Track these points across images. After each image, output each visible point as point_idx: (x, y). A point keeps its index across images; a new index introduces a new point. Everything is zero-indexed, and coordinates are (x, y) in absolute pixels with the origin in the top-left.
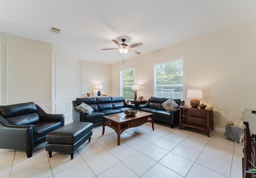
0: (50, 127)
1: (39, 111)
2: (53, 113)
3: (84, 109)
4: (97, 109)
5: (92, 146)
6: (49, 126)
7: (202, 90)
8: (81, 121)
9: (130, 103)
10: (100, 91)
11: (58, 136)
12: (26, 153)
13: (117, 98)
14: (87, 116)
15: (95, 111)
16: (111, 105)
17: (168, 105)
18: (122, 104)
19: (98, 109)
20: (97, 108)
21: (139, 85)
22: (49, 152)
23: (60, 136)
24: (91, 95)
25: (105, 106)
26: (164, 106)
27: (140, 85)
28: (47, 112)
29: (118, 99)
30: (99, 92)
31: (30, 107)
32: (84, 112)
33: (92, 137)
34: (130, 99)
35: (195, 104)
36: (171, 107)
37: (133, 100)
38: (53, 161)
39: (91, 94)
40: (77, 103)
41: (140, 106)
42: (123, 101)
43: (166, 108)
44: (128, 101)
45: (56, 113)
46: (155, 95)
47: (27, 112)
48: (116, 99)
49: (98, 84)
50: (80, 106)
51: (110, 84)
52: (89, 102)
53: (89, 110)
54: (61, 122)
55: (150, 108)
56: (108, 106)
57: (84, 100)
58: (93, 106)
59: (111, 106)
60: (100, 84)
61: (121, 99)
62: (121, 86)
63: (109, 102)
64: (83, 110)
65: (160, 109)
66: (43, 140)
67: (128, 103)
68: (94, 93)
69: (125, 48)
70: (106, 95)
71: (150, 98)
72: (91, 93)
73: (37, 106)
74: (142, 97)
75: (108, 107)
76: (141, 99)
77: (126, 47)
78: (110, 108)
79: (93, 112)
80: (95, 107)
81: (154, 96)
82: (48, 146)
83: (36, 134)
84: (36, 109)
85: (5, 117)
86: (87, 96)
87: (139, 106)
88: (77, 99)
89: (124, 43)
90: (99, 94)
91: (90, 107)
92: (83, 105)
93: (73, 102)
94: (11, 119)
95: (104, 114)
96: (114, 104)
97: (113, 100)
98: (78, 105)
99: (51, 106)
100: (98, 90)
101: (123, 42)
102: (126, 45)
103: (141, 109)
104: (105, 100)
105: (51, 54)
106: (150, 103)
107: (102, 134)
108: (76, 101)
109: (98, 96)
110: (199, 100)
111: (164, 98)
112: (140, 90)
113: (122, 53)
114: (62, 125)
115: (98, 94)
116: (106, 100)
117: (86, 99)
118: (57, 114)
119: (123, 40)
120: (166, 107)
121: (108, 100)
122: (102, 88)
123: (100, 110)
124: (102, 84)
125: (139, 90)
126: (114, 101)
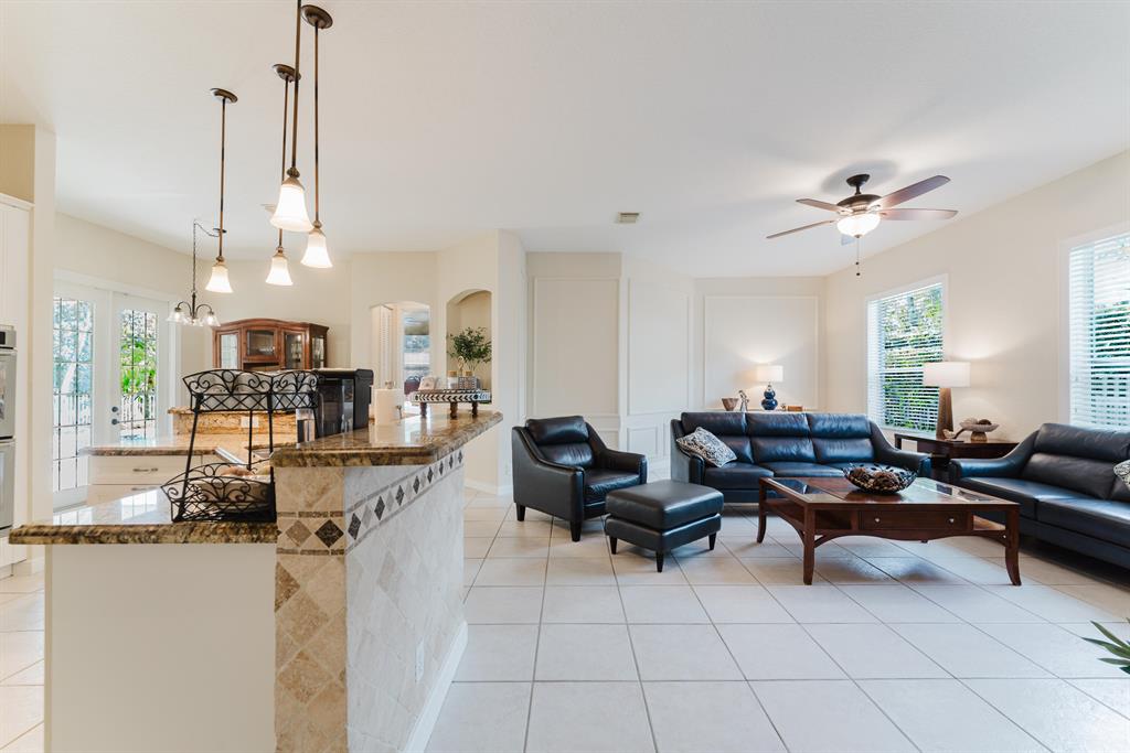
0: (613, 483)
1: (591, 440)
2: (623, 449)
3: (701, 448)
4: (750, 456)
5: (718, 562)
6: (612, 479)
8: (693, 480)
9: (909, 449)
10: (774, 389)
11: (628, 503)
12: (570, 533)
13: (839, 420)
14: (711, 470)
15: (741, 459)
16: (808, 447)
18: (864, 448)
19: (753, 456)
20: (747, 450)
21: (968, 364)
22: (611, 538)
23: (633, 504)
24: (738, 406)
25: (782, 447)
27: (973, 362)
28: (610, 446)
29: (844, 426)
30: (769, 396)
31: (575, 427)
32: (701, 455)
33: (718, 533)
34: (911, 430)
37: (933, 436)
38: (620, 562)
39: (737, 400)
40: (685, 426)
41: (958, 466)
42: (872, 434)
44: (899, 439)
45: (628, 449)
46: (1072, 417)
47: (571, 440)
48: (834, 426)
49: (766, 365)
50: (690, 437)
51: (820, 362)
52: (723, 428)
53: (722, 453)
54: (637, 476)
55: (1029, 484)
56: (794, 450)
57: (706, 418)
58: (736, 442)
59: (808, 450)
60: (775, 363)
61: (857, 426)
62: (874, 369)
63: (799, 435)
64: (699, 451)
65: (1100, 494)
66: (601, 511)
67: (899, 446)
68: (748, 398)
69: (864, 210)
70: (800, 409)
71: (1037, 432)
72: (738, 396)
73: (588, 426)
74: (985, 422)
75: (794, 452)
76: (976, 433)
77: (869, 206)
78: (801, 459)
79: (734, 464)
80: (743, 448)
82: (610, 523)
83: (589, 494)
84: (586, 433)
85: (538, 444)
86: (721, 409)
87: (954, 463)
88: (684, 415)
89: (858, 189)
90: (769, 400)
91: (722, 444)
92: (702, 438)
93: (674, 423)
94: (545, 449)
95: (772, 474)
96: (821, 443)
97: (819, 426)
98: (685, 434)
99: (617, 433)
100: (764, 388)
101: (855, 188)
102: (869, 198)
103: (965, 479)
104: (781, 426)
105: (618, 281)
106: (1037, 459)
107: (755, 540)
108: (680, 423)
109: (766, 408)
112: (974, 387)
113: (853, 235)
114: (642, 481)
115: (764, 403)
116: (787, 425)
117: (712, 418)
118: (631, 451)
119: (857, 181)
121: (795, 426)
122: (780, 380)
123: (762, 460)
124: (780, 364)
125: (968, 385)
126: (824, 430)
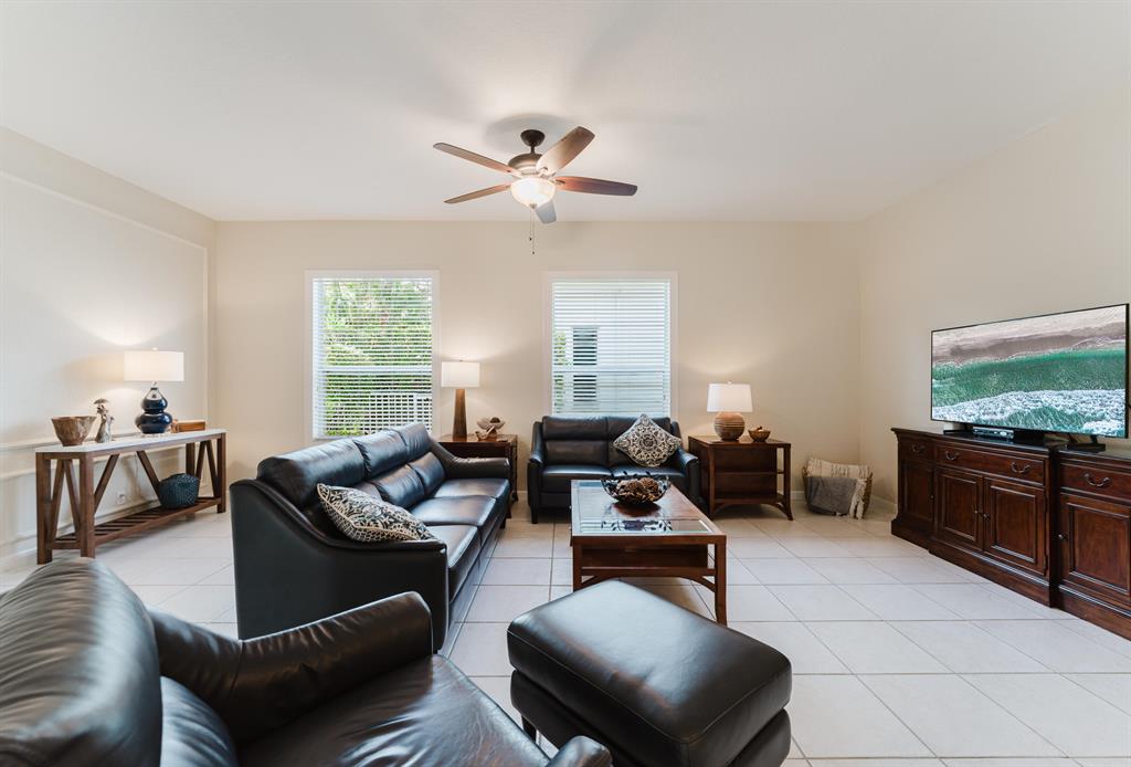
7: (748, 387)
10: (164, 394)
16: (415, 477)
17: (648, 442)
21: (478, 365)
24: (93, 434)
26: (631, 449)
29: (419, 439)
30: (154, 407)
35: (731, 429)
36: (661, 448)
39: (92, 419)
42: (430, 446)
43: (642, 453)
48: (415, 441)
59: (418, 482)
61: (424, 437)
62: (319, 365)
63: (401, 463)
65: (604, 463)
68: (110, 414)
70: (201, 426)
71: (539, 424)
72: (92, 411)
74: (496, 420)
75: (413, 490)
76: (493, 432)
78: (419, 498)
81: (551, 412)
89: (533, 150)
90: (153, 417)
96: (415, 467)
97: (410, 446)
100: (143, 394)
101: (529, 148)
104: (391, 453)
109: (147, 431)
110: (741, 419)
111: (606, 418)
115: (141, 422)
119: (533, 138)
120: (639, 452)
122: (180, 377)
